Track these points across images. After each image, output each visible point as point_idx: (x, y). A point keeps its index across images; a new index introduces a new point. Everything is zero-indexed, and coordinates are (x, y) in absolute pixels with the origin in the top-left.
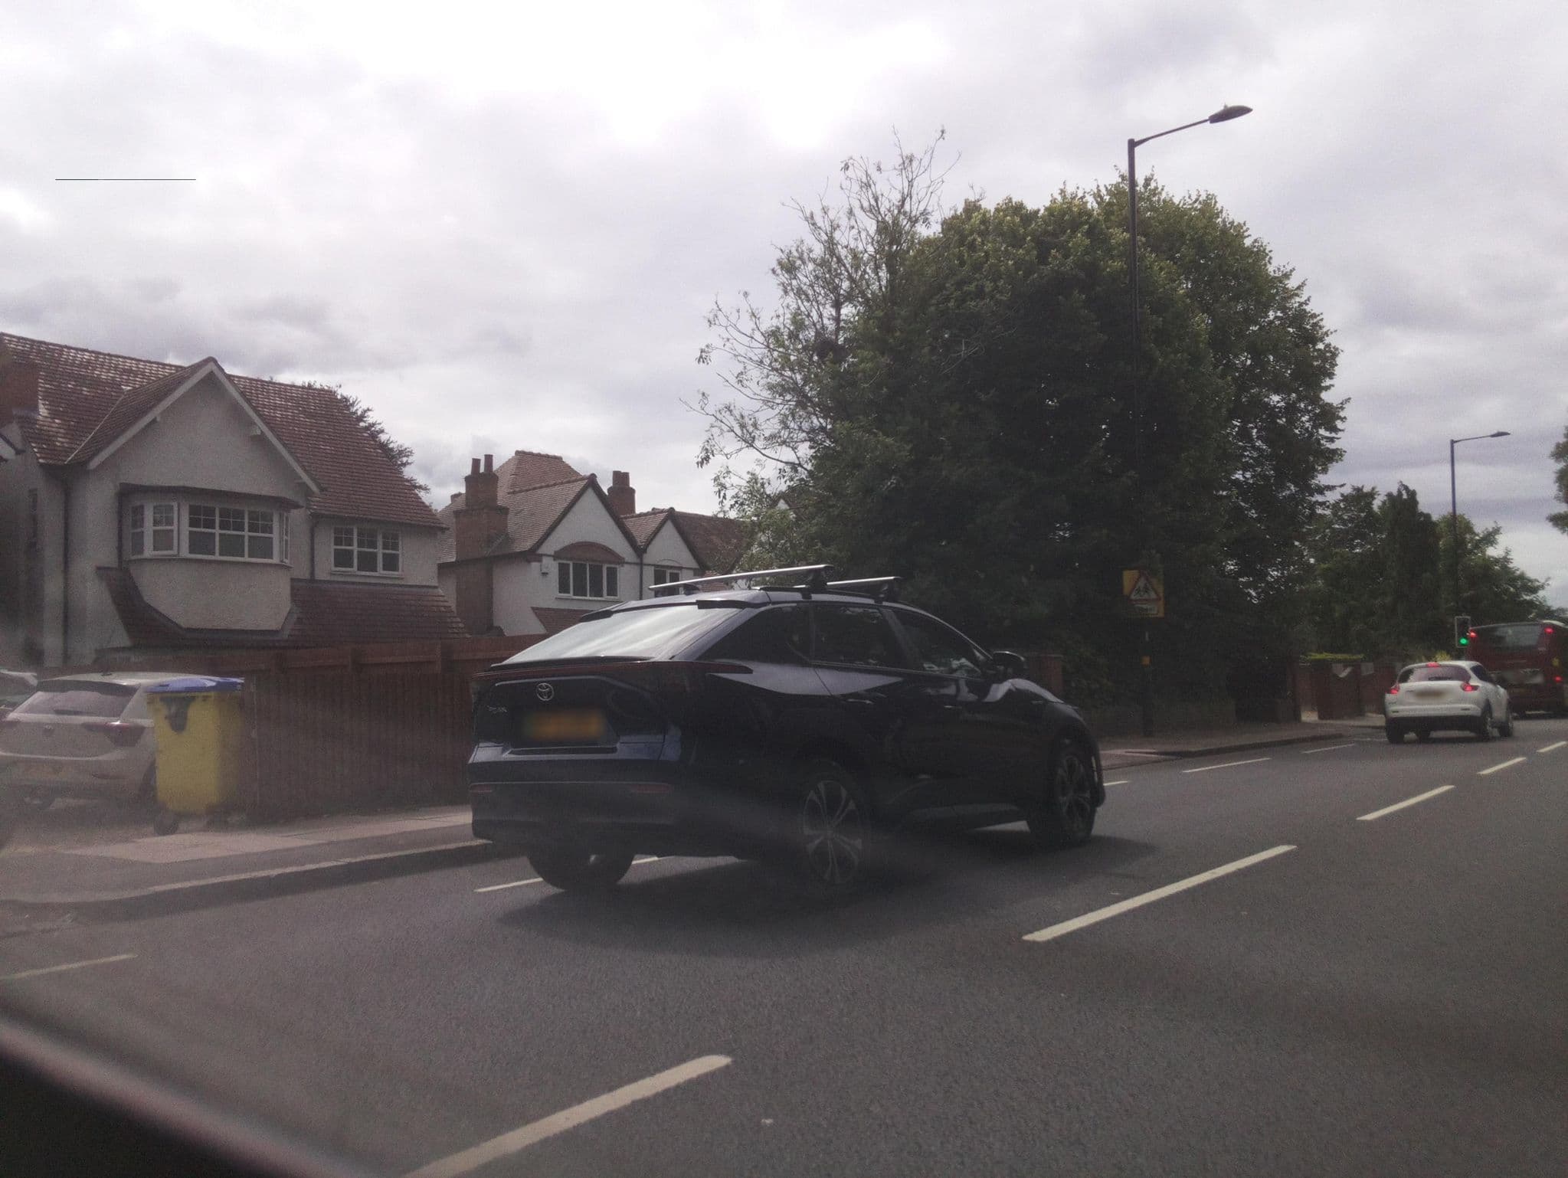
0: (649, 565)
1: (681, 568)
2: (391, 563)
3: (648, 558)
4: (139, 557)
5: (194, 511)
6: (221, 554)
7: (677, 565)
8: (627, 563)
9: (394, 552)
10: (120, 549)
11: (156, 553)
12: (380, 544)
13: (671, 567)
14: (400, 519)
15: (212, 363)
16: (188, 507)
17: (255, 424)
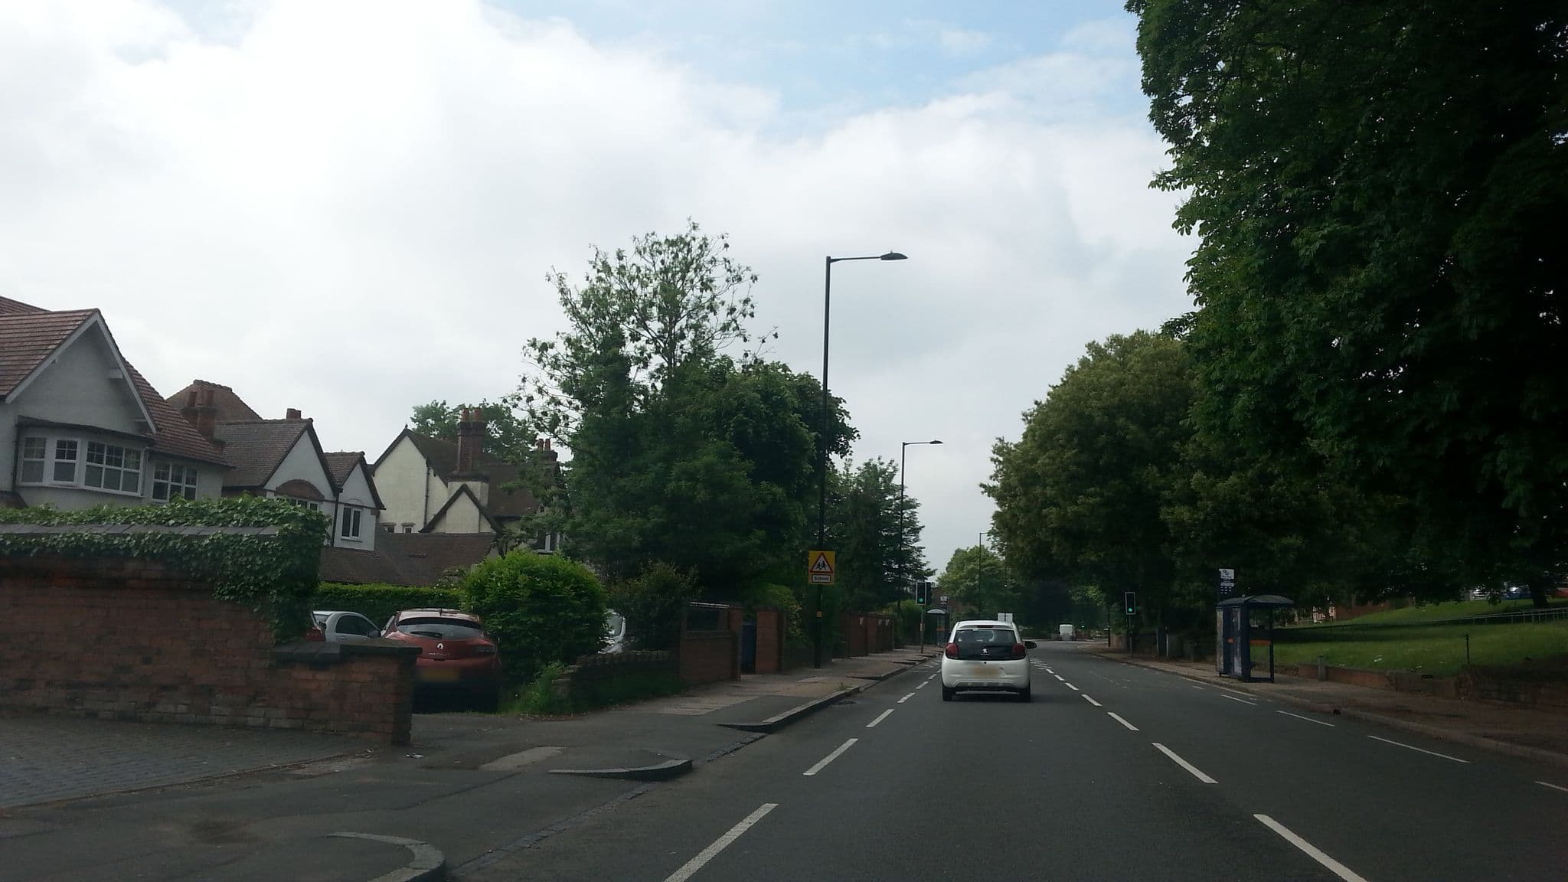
0: (342, 503)
1: (362, 507)
2: (190, 494)
3: (343, 497)
4: (37, 484)
5: (91, 447)
6: (105, 487)
7: (359, 504)
8: (327, 501)
9: (192, 486)
10: (14, 475)
11: (55, 482)
12: (184, 480)
13: (357, 506)
14: (201, 457)
15: (97, 314)
16: (87, 444)
17: (120, 368)
